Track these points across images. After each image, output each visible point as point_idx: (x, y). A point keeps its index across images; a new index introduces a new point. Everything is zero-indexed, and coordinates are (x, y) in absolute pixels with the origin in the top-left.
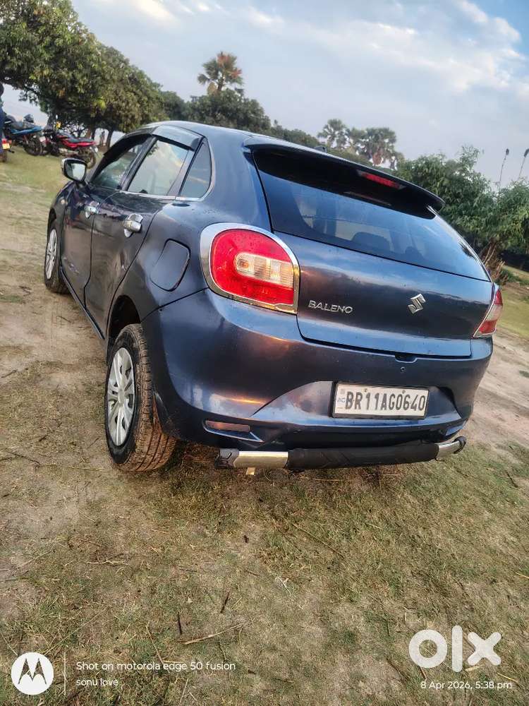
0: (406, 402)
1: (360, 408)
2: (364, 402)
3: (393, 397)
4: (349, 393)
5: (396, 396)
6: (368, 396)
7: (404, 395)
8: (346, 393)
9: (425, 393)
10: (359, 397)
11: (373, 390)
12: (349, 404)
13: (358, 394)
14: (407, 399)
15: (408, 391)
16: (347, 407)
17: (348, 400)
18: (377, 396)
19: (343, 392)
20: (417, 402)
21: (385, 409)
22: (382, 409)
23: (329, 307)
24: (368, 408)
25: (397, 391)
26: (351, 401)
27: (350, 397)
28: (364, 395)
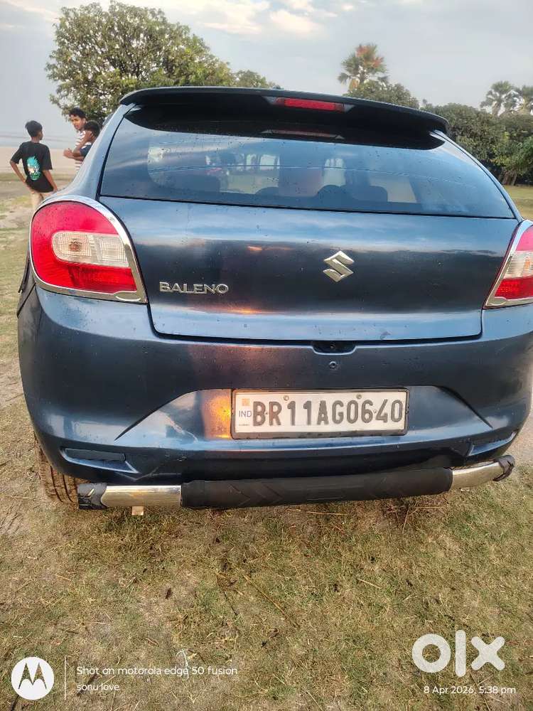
0: (365, 411)
1: (279, 423)
2: (285, 415)
3: (338, 406)
4: (257, 404)
5: (346, 403)
6: (292, 406)
7: (360, 402)
8: (251, 404)
9: (401, 396)
10: (275, 408)
11: (299, 398)
12: (259, 418)
13: (272, 404)
14: (368, 406)
15: (367, 396)
16: (256, 423)
17: (256, 413)
18: (308, 406)
19: (245, 403)
20: (387, 409)
21: (327, 423)
22: (319, 423)
23: (190, 287)
24: (293, 423)
25: (346, 397)
26: (262, 414)
27: (259, 408)
28: (284, 405)
